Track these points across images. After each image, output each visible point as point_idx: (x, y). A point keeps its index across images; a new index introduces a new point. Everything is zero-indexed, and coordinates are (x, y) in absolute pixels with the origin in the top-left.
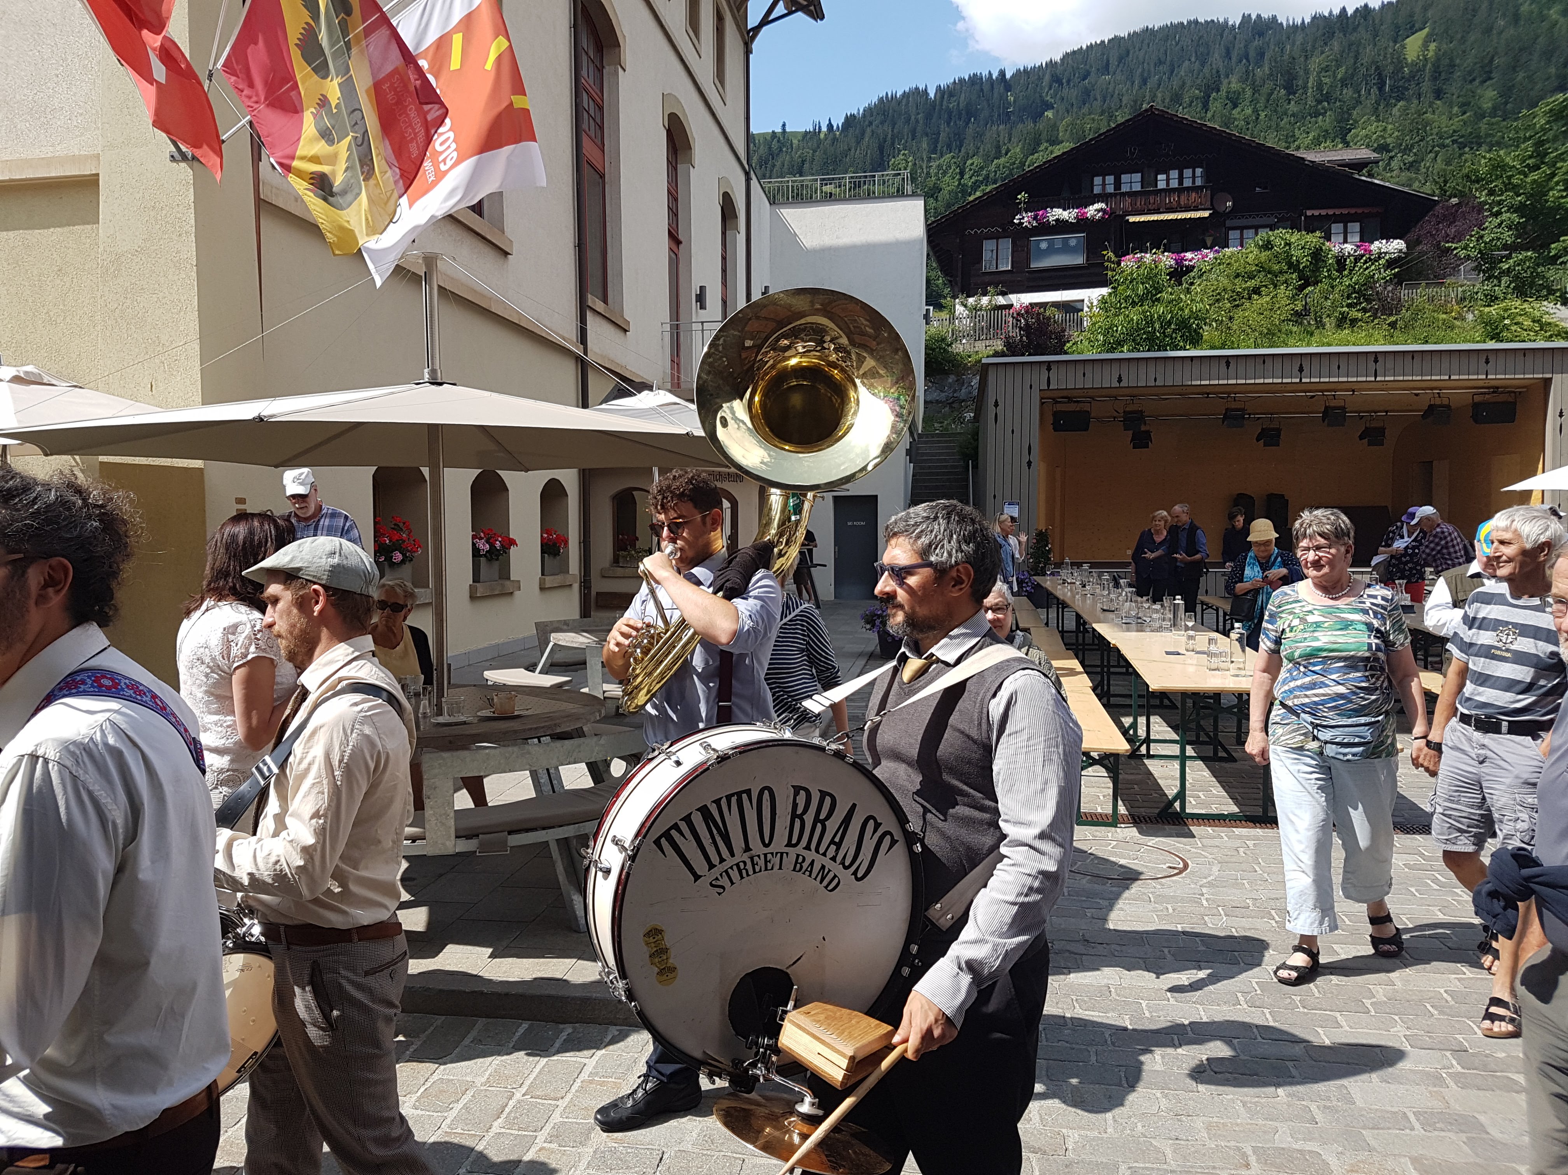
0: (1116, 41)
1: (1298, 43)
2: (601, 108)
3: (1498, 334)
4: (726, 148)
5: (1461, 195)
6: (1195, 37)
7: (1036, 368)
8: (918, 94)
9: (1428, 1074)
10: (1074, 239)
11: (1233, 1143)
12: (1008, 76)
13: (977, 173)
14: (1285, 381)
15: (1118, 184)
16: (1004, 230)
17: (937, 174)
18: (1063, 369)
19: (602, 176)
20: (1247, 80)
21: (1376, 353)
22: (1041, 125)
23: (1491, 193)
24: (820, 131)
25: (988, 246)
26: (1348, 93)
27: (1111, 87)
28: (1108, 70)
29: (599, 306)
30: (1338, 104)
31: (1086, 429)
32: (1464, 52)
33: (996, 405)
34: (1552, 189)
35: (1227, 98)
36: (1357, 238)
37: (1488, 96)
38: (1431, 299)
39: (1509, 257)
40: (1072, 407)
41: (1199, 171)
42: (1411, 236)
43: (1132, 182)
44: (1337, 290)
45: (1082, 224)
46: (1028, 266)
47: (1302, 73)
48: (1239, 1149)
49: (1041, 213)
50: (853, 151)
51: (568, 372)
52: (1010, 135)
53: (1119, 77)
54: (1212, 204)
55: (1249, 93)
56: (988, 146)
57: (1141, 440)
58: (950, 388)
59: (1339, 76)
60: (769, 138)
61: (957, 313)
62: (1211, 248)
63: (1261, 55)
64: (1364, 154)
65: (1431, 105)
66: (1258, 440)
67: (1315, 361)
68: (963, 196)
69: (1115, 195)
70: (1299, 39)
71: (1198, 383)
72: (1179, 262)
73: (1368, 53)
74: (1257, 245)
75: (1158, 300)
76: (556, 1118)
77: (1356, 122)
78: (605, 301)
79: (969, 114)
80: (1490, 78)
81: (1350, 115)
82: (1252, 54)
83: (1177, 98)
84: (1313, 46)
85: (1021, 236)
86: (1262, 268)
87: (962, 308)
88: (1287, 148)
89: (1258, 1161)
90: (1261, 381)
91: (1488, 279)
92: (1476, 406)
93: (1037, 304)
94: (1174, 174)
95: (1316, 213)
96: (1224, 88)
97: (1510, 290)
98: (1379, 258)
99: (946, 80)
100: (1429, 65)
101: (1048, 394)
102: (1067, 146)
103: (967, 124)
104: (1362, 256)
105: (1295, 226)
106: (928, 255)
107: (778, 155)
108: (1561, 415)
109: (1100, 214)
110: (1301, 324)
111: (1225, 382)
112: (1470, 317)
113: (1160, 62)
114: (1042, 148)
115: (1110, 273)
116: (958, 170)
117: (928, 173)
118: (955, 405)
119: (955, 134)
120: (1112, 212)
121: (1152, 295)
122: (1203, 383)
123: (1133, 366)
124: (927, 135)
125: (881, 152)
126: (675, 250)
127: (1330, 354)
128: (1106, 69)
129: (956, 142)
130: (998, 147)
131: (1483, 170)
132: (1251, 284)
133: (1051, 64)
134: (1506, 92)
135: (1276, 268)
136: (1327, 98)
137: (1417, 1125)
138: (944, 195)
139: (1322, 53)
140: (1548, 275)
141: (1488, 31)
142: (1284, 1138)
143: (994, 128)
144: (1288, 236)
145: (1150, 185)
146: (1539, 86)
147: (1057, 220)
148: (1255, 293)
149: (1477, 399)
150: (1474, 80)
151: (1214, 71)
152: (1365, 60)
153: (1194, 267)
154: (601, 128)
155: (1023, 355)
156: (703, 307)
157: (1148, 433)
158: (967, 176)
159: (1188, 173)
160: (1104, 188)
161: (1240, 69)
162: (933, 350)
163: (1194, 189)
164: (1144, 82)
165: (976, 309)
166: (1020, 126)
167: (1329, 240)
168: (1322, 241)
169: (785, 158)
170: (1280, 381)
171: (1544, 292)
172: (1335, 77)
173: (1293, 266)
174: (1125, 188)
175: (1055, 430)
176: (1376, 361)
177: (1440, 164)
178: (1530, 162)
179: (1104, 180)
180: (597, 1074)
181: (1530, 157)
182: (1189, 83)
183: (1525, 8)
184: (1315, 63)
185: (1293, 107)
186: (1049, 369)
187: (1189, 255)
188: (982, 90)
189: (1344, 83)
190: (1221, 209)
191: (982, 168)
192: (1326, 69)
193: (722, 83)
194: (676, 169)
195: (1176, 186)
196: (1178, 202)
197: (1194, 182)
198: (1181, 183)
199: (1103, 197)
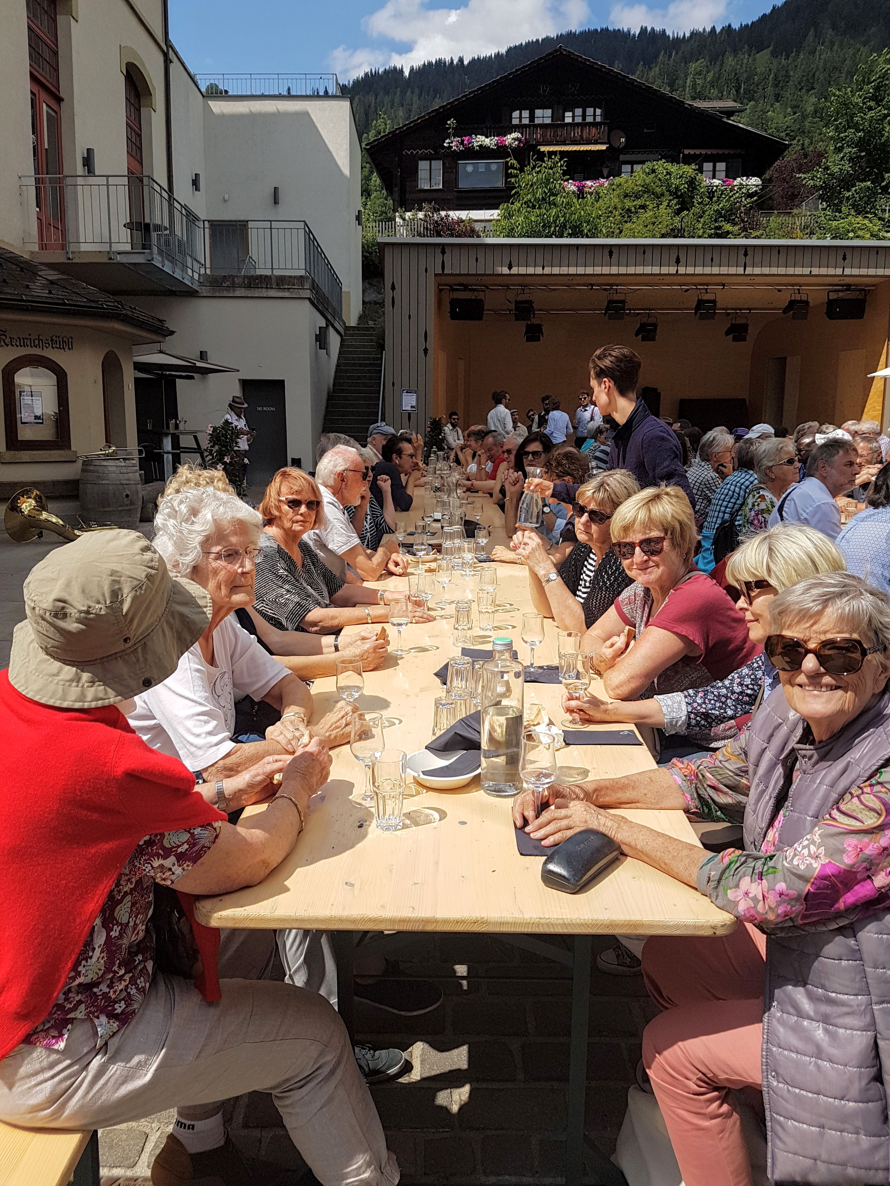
4: (132, 19)
6: (606, 42)
7: (431, 251)
8: (396, 72)
10: (494, 164)
14: (663, 271)
15: (532, 117)
16: (436, 152)
18: (455, 251)
21: (746, 246)
25: (423, 165)
26: (714, 92)
31: (481, 319)
32: (796, 66)
33: (393, 286)
36: (723, 175)
37: (811, 102)
38: (781, 226)
40: (466, 295)
41: (598, 110)
42: (765, 174)
43: (544, 116)
44: (706, 214)
45: (501, 152)
46: (457, 186)
47: (682, 75)
49: (466, 138)
54: (608, 139)
57: (534, 333)
59: (709, 79)
62: (607, 178)
64: (731, 104)
65: (772, 105)
66: (637, 334)
67: (691, 253)
69: (529, 127)
70: (681, 48)
71: (583, 272)
72: (581, 189)
73: (730, 63)
74: (644, 172)
79: (435, 91)
80: (813, 88)
84: (691, 55)
85: (451, 159)
86: (647, 190)
87: (399, 220)
90: (641, 272)
92: (831, 303)
94: (579, 112)
95: (692, 152)
98: (741, 190)
99: (418, 64)
100: (772, 75)
101: (445, 280)
104: (727, 189)
105: (674, 160)
109: (516, 143)
111: (608, 271)
120: (527, 141)
122: (587, 272)
123: (525, 253)
126: (54, 106)
127: (705, 246)
132: (638, 202)
135: (658, 190)
144: (669, 167)
145: (558, 119)
147: (480, 146)
148: (642, 209)
149: (833, 296)
152: (727, 68)
153: (592, 193)
156: (91, 171)
157: (539, 325)
159: (589, 112)
160: (520, 121)
162: (371, 253)
163: (594, 124)
165: (413, 222)
167: (701, 173)
168: (696, 173)
170: (657, 271)
172: (705, 79)
173: (673, 191)
174: (537, 121)
175: (452, 317)
179: (521, 114)
184: (692, 68)
186: (443, 253)
187: (589, 183)
188: (445, 73)
189: (712, 84)
190: (616, 145)
192: (699, 74)
194: (55, 20)
195: (580, 121)
196: (581, 136)
197: (594, 119)
198: (584, 118)
199: (520, 128)
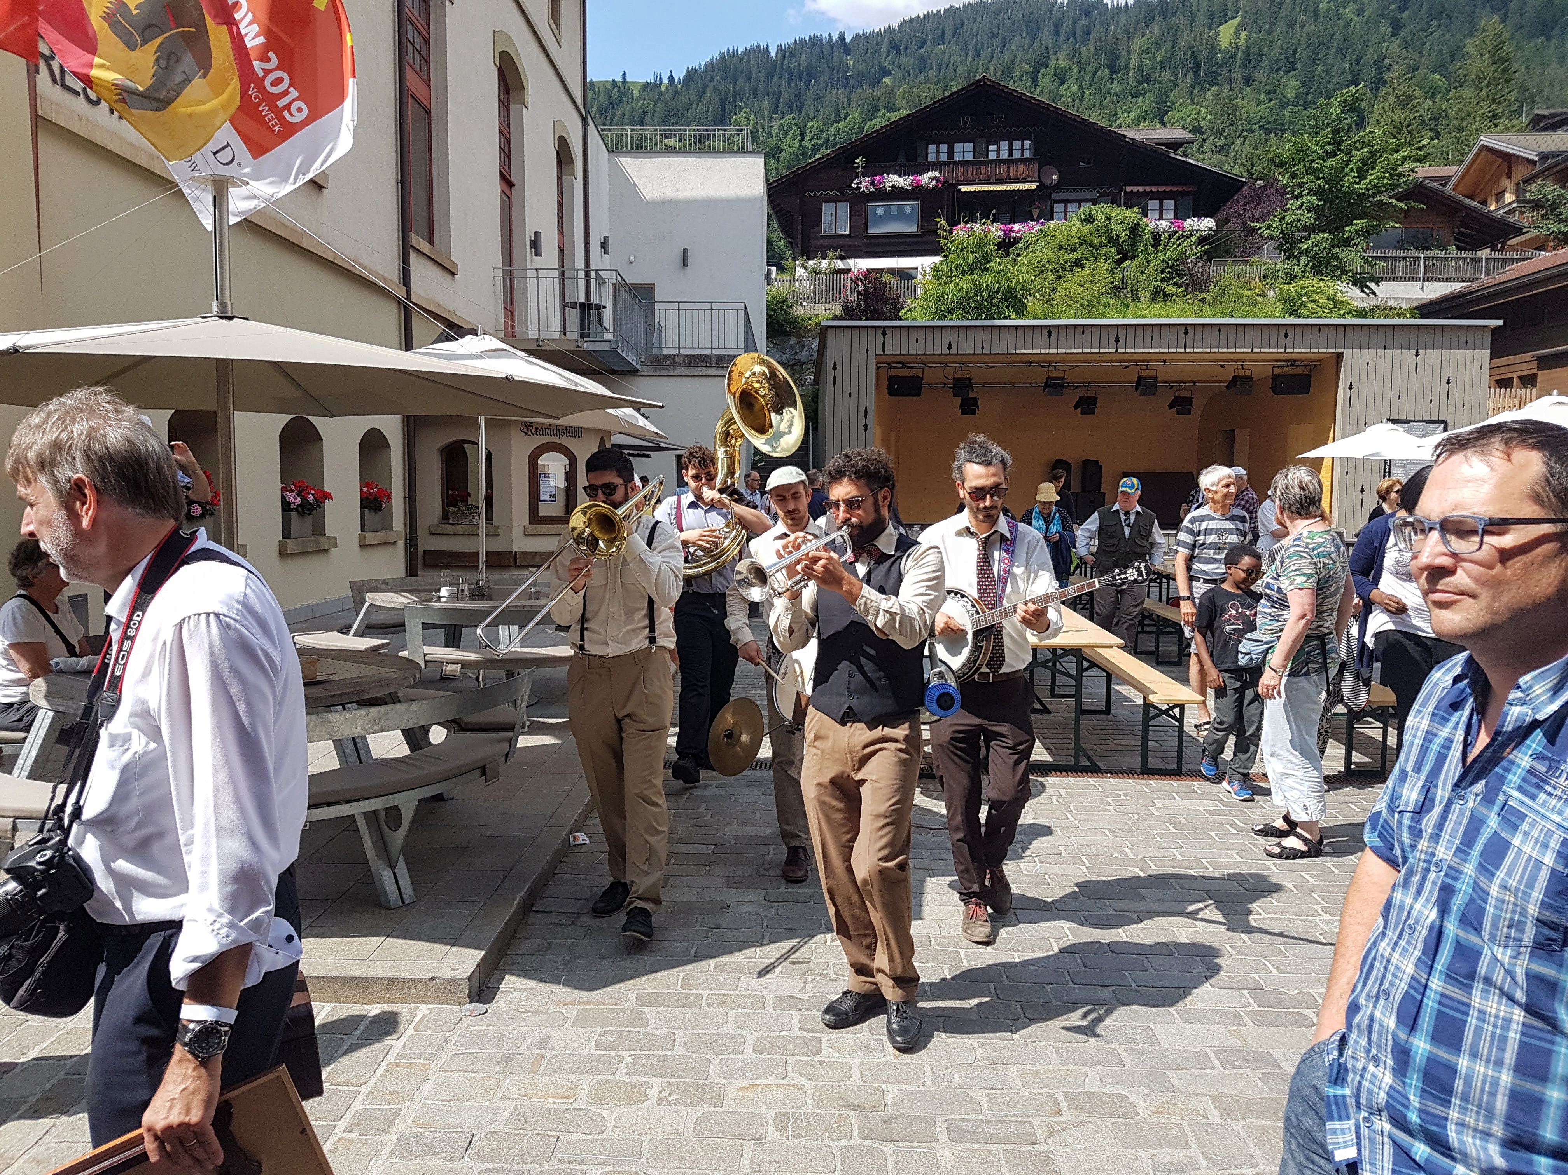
0: (951, 10)
1: (1121, 24)
2: (427, 41)
3: (1296, 310)
4: (562, 91)
5: (1266, 177)
6: (1026, 13)
7: (872, 332)
8: (760, 52)
9: (1227, 1013)
10: (910, 207)
11: (1045, 1090)
12: (848, 40)
13: (817, 135)
14: (1102, 351)
15: (951, 153)
16: (842, 193)
17: (777, 135)
18: (897, 333)
19: (428, 112)
20: (1073, 57)
21: (1186, 325)
22: (879, 91)
23: (1294, 176)
24: (661, 83)
25: (828, 209)
26: (1166, 75)
27: (946, 57)
28: (943, 39)
29: (425, 247)
30: (1157, 86)
31: (919, 395)
32: (1271, 42)
33: (835, 368)
34: (1347, 175)
35: (1055, 74)
36: (1171, 216)
37: (1292, 86)
38: (1237, 276)
39: (1308, 238)
40: (905, 372)
41: (1027, 143)
42: (1222, 214)
43: (965, 151)
44: (1152, 265)
45: (917, 192)
46: (865, 231)
47: (1124, 53)
48: (1051, 1095)
49: (877, 178)
50: (694, 105)
51: (390, 317)
52: (849, 99)
53: (954, 47)
54: (1039, 177)
55: (1075, 70)
56: (827, 110)
57: (969, 407)
58: (792, 350)
59: (1159, 59)
60: (609, 87)
61: (798, 275)
62: (1037, 220)
63: (1088, 33)
64: (1179, 134)
65: (1241, 91)
66: (1076, 407)
67: (1131, 331)
68: (804, 159)
69: (948, 164)
70: (1123, 19)
71: (1022, 351)
72: (1007, 233)
73: (1185, 38)
74: (1080, 219)
75: (987, 269)
76: (358, 1105)
77: (1173, 104)
78: (431, 242)
79: (810, 76)
80: (1294, 69)
81: (1168, 97)
82: (1079, 32)
83: (1008, 72)
84: (1135, 28)
85: (860, 201)
86: (1083, 241)
87: (802, 271)
88: (1111, 126)
89: (1069, 1106)
90: (1080, 351)
91: (1289, 258)
92: (1275, 377)
93: (874, 270)
94: (1004, 145)
95: (1135, 189)
96: (1052, 63)
97: (1308, 269)
98: (1191, 235)
99: (787, 40)
100: (1240, 53)
101: (883, 359)
102: (904, 113)
103: (808, 85)
104: (1176, 232)
105: (1115, 201)
106: (769, 217)
107: (618, 104)
108: (1351, 388)
109: (934, 182)
110: (1118, 296)
111: (1047, 351)
112: (1271, 294)
113: (993, 35)
114: (880, 114)
115: (942, 241)
116: (798, 132)
117: (769, 133)
118: (797, 367)
119: (796, 96)
120: (945, 181)
121: (982, 265)
122: (1026, 351)
123: (962, 334)
124: (768, 94)
125: (723, 108)
126: (508, 192)
127: (1144, 325)
128: (941, 38)
129: (796, 104)
130: (838, 112)
131: (1287, 154)
132: (1074, 256)
133: (889, 30)
134: (1307, 83)
135: (1097, 241)
136: (1147, 79)
137: (1217, 1064)
138: (785, 156)
139: (1144, 35)
140: (1342, 256)
141: (1291, 24)
142: (1094, 1084)
143: (834, 91)
144: (1108, 210)
145: (980, 154)
146: (1335, 80)
147: (893, 187)
148: (1077, 265)
149: (1277, 371)
150: (1280, 69)
151: (1043, 47)
152: (1182, 44)
153: (1020, 238)
154: (427, 62)
155: (861, 319)
156: (538, 254)
157: (975, 399)
158: (807, 138)
159: (1017, 144)
160: (938, 157)
161: (1067, 47)
162: (775, 311)
163: (1022, 161)
164: (978, 54)
165: (816, 272)
166: (859, 91)
167: (1146, 216)
168: (1139, 216)
169: (625, 108)
170: (1097, 351)
171: (1338, 272)
172: (1154, 59)
173: (1113, 240)
174: (958, 157)
175: (890, 394)
176: (1186, 333)
177: (1247, 148)
178: (1328, 148)
179: (938, 148)
180: (404, 1056)
181: (1329, 143)
182: (1019, 58)
183: (1323, 6)
184: (1137, 44)
185: (1116, 87)
186: (884, 334)
187: (1016, 227)
188: (822, 52)
189: (1163, 65)
190: (1047, 182)
191: (822, 131)
192: (1147, 51)
193: (557, 23)
194: (508, 109)
195: (1006, 157)
196: (1008, 173)
197: (1022, 154)
198: (1010, 154)
199: (937, 165)
